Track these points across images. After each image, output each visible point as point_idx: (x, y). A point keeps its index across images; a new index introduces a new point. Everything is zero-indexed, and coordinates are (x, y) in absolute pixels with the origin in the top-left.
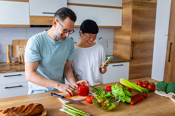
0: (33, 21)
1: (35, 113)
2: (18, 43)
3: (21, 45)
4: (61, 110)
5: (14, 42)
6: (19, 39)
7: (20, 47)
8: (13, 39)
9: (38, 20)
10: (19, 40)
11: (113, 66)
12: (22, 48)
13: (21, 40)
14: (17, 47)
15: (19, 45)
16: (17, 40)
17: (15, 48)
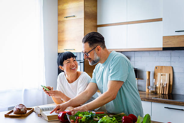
0: (165, 42)
2: (161, 70)
3: (164, 73)
5: (157, 68)
6: (162, 65)
7: (162, 75)
8: (156, 65)
9: (170, 41)
10: (162, 67)
12: (164, 76)
13: (165, 66)
14: (159, 75)
15: (160, 73)
16: (160, 66)
17: (157, 76)
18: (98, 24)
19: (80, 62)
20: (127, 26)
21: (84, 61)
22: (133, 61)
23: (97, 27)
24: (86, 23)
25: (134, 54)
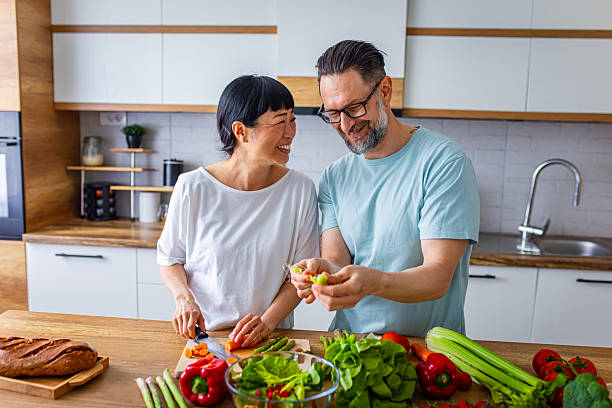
1: (55, 371)
4: (140, 382)
11: (579, 280)
18: (55, 21)
19: (9, 144)
20: (162, 38)
21: (19, 138)
22: (166, 140)
23: (52, 32)
24: (22, 16)
25: (170, 121)
